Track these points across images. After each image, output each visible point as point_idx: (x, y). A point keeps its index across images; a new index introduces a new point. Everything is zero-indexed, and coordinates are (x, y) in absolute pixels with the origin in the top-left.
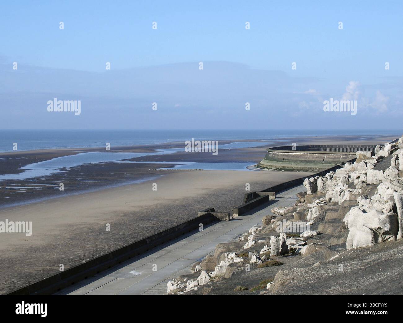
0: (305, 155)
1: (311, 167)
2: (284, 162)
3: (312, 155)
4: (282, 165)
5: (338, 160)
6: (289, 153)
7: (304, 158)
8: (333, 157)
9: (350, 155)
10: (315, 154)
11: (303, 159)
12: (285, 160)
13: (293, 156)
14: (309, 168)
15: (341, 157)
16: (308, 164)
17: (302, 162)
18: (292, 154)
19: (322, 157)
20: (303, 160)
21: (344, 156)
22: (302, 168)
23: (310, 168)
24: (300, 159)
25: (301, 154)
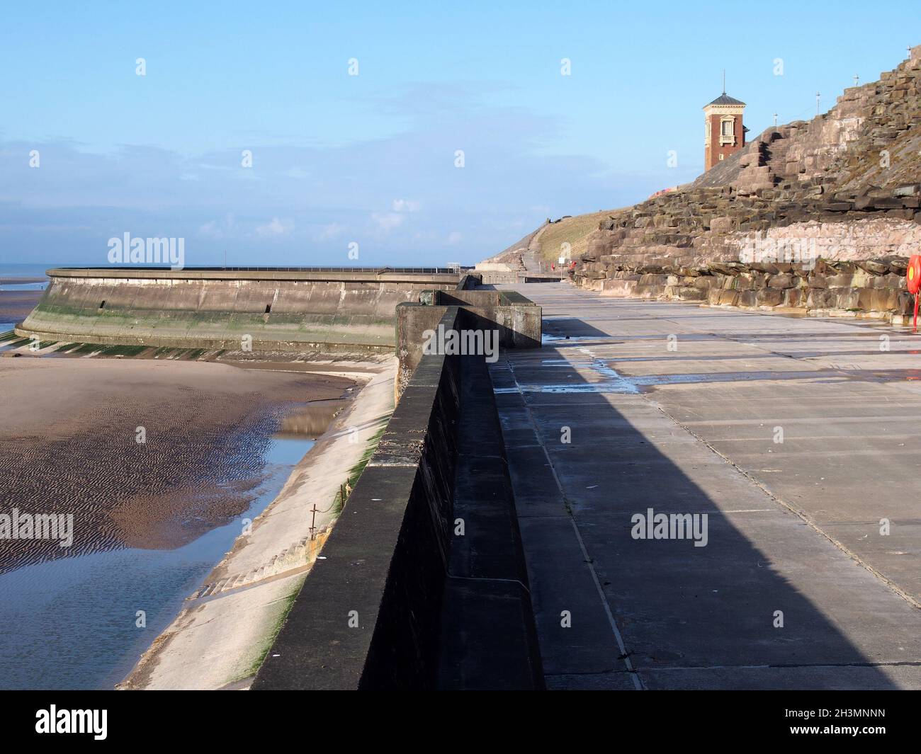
0: (192, 287)
1: (213, 337)
2: (103, 318)
3: (218, 288)
4: (96, 331)
5: (328, 306)
6: (125, 281)
7: (186, 298)
8: (308, 296)
9: (382, 287)
10: (230, 283)
11: (181, 305)
12: (109, 307)
13: (139, 292)
14: (205, 341)
15: (344, 294)
16: (203, 324)
17: (178, 314)
18: (136, 282)
19: (259, 297)
20: (181, 310)
21: (355, 292)
22: (178, 342)
23: (211, 342)
24: (170, 305)
25: (176, 282)
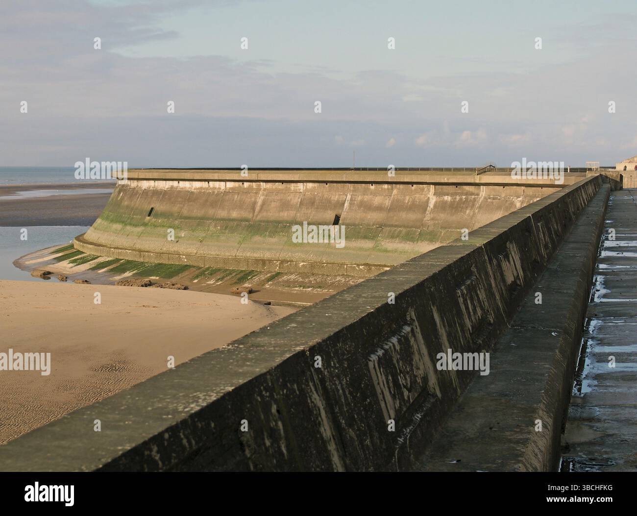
0: (247, 192)
1: (267, 255)
2: (149, 229)
3: (278, 192)
5: (412, 216)
6: (175, 183)
7: (240, 206)
8: (387, 203)
9: (483, 191)
10: (292, 186)
11: (235, 214)
12: (157, 216)
13: (190, 197)
14: (257, 261)
15: (433, 200)
16: (257, 238)
17: (229, 225)
18: (186, 184)
19: (326, 204)
20: (233, 220)
21: (448, 198)
22: (226, 261)
23: (264, 262)
24: (222, 214)
25: (230, 185)
